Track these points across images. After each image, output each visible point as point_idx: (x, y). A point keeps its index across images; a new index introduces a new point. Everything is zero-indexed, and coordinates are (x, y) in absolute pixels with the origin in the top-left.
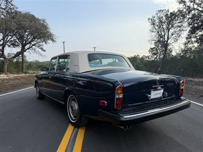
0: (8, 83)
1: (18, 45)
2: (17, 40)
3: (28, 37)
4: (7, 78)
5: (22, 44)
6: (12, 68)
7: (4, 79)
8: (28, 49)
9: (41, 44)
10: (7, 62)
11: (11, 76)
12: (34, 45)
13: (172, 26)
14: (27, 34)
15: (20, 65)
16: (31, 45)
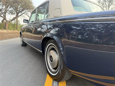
0: (7, 35)
1: (15, 14)
2: (14, 11)
3: (20, 8)
4: (7, 32)
5: (17, 13)
6: (11, 27)
7: (5, 33)
8: (20, 16)
9: (27, 13)
10: (7, 23)
11: (9, 31)
12: (23, 13)
13: (112, 3)
14: (19, 6)
15: (16, 26)
16: (22, 13)
